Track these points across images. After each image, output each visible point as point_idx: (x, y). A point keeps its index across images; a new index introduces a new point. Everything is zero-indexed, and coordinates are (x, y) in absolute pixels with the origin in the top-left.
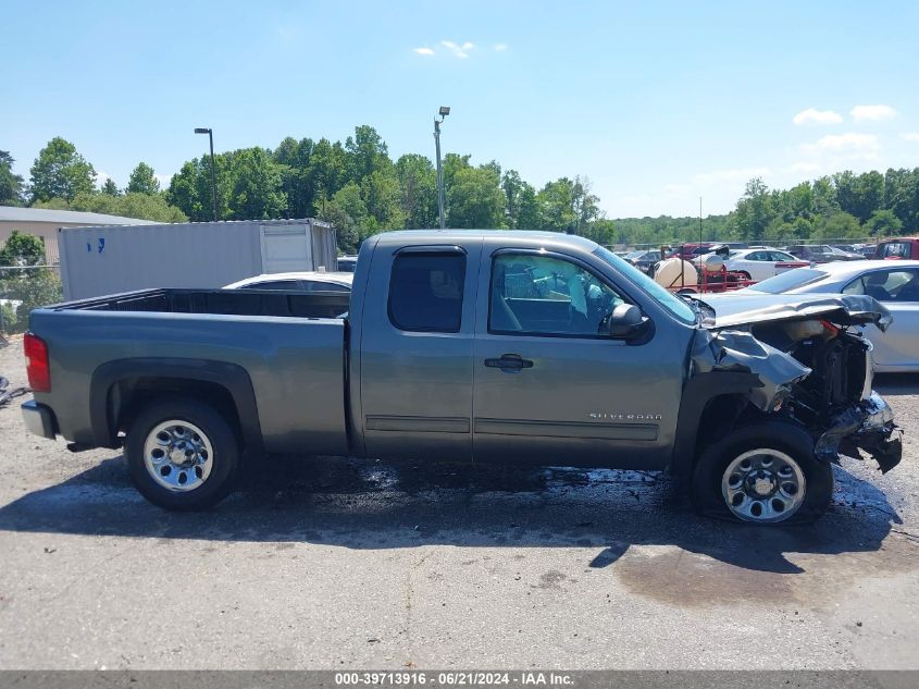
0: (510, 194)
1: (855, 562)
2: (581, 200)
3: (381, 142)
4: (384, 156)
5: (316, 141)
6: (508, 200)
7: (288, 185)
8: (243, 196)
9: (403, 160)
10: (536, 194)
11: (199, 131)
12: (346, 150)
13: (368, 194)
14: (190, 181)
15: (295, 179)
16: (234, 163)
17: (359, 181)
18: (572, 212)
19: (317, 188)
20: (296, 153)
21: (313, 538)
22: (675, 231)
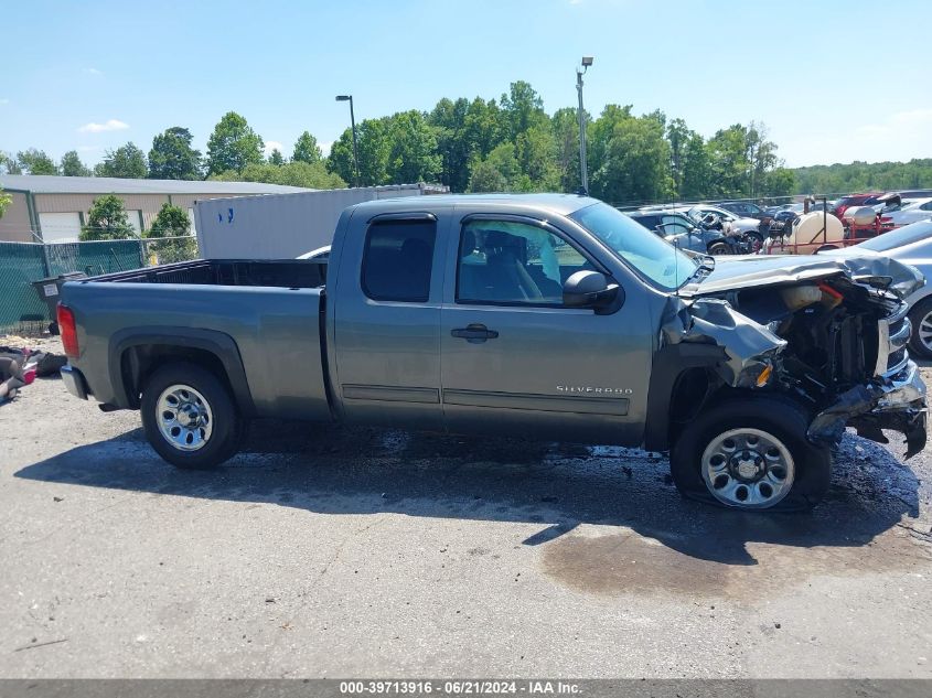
0: (675, 145)
1: (825, 557)
2: (756, 148)
3: (536, 97)
4: (539, 112)
5: (471, 100)
6: (673, 151)
7: (444, 147)
8: (399, 161)
9: (559, 114)
10: (705, 143)
11: (340, 98)
12: (501, 108)
13: (522, 152)
14: (348, 147)
15: (451, 141)
16: (391, 128)
17: (513, 140)
18: (745, 160)
19: (472, 149)
20: (451, 115)
21: (286, 500)
22: (870, 178)
